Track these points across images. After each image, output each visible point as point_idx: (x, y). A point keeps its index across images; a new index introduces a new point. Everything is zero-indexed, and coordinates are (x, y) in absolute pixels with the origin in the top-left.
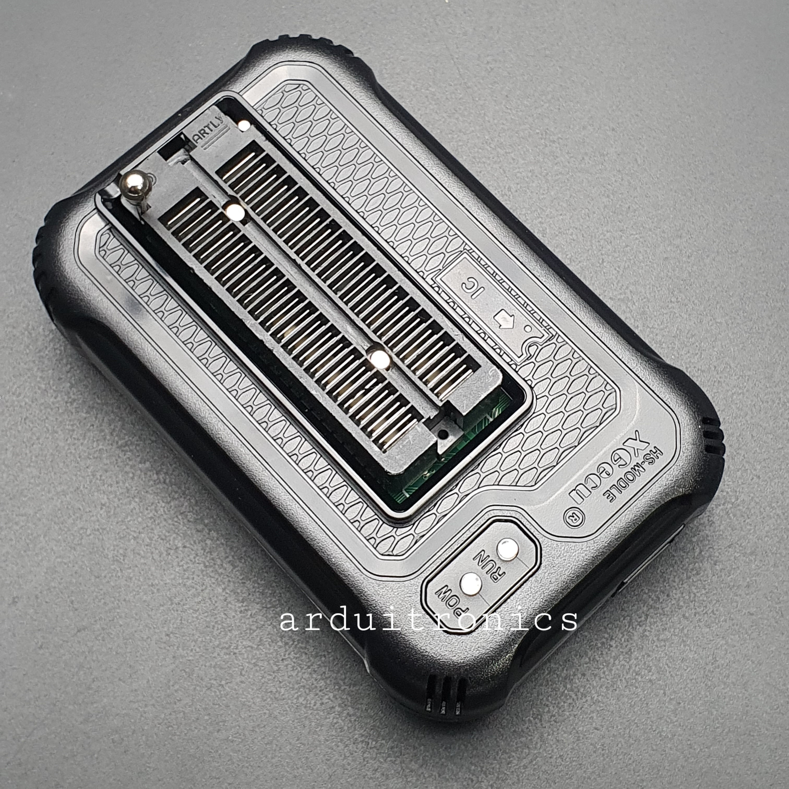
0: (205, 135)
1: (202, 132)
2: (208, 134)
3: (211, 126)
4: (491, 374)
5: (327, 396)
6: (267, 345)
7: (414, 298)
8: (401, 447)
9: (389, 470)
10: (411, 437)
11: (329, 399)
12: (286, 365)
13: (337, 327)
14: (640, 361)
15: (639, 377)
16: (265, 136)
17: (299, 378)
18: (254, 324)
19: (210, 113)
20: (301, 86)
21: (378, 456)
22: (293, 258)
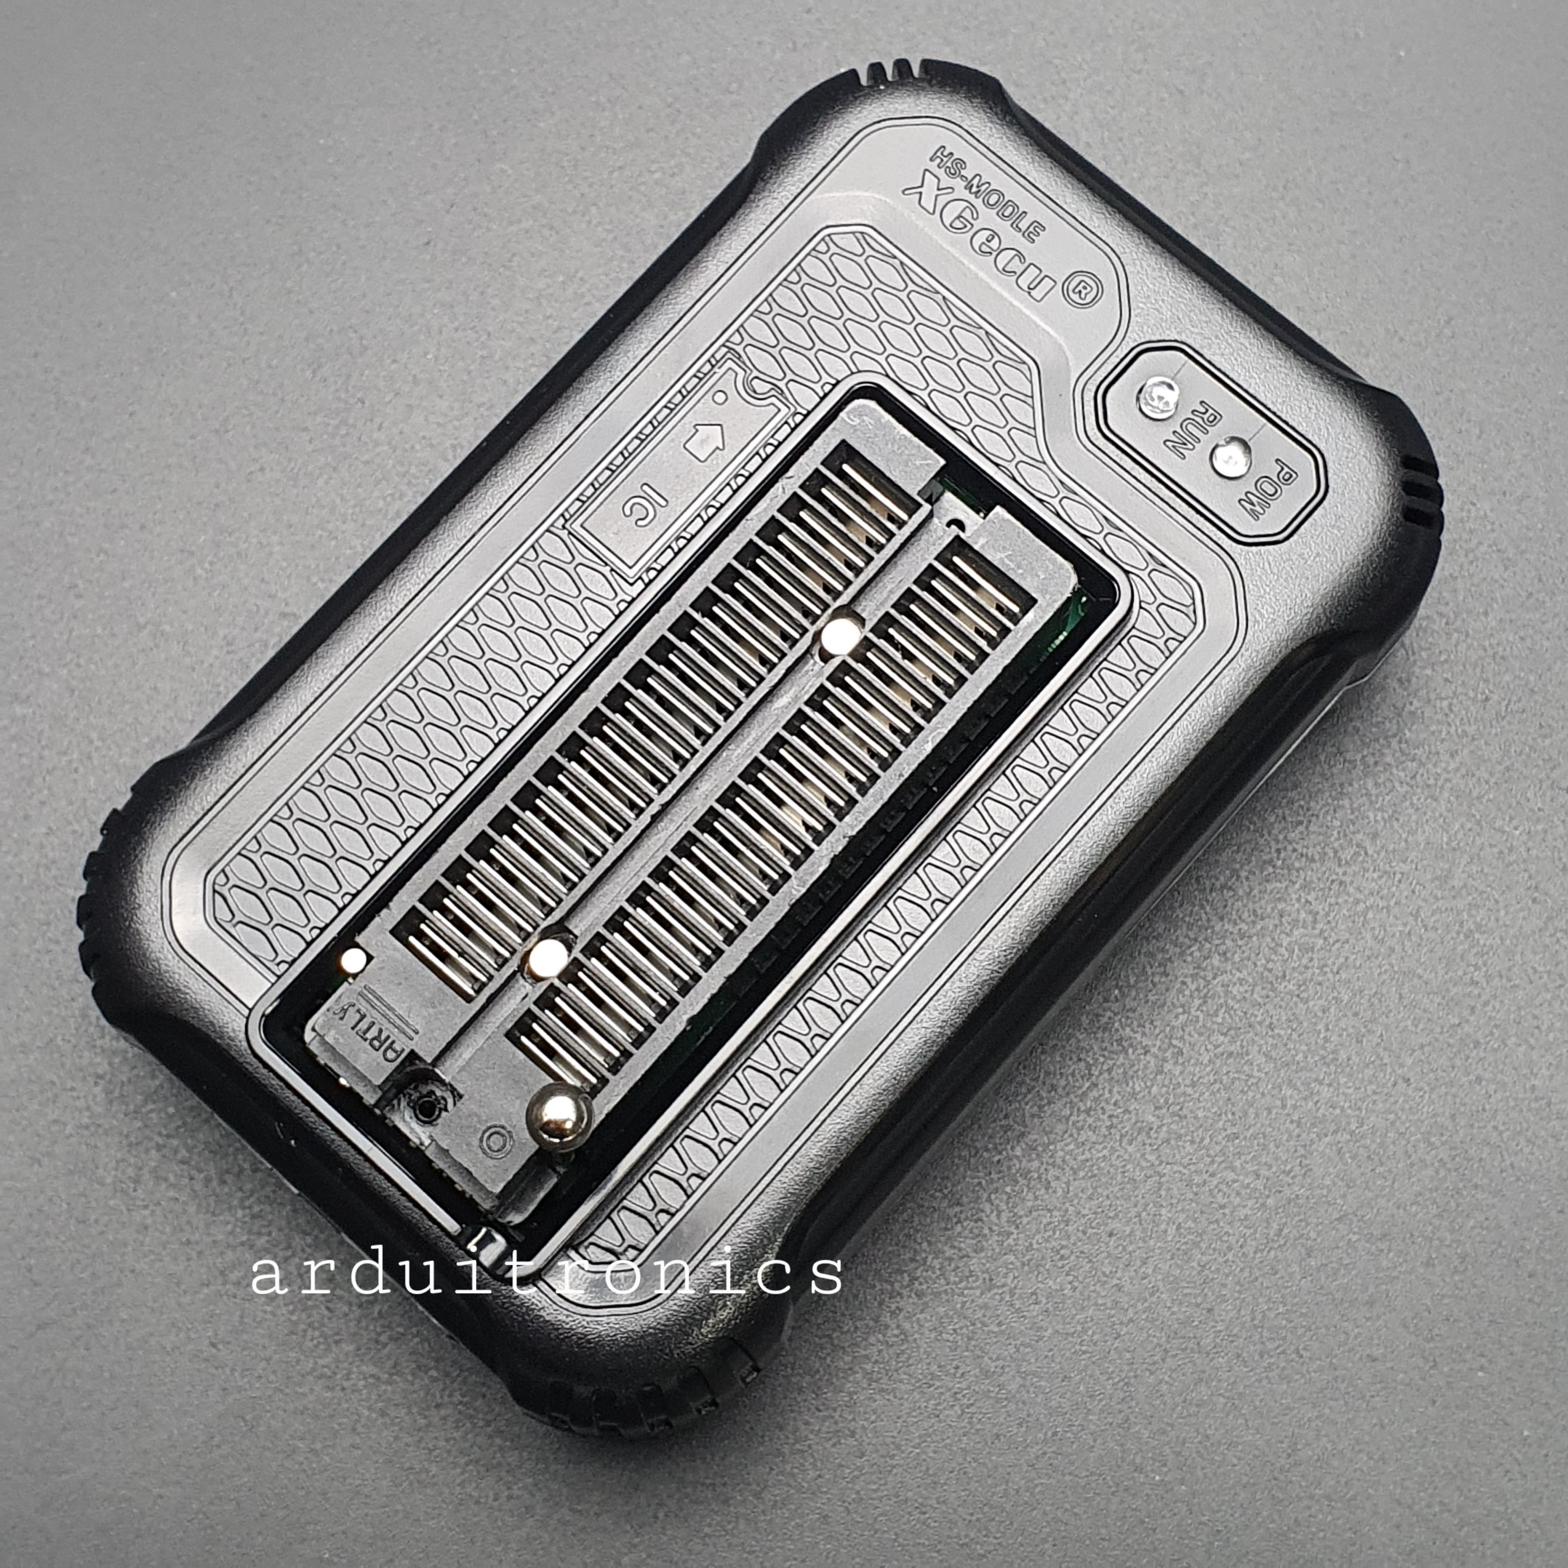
0: (383, 1037)
1: (376, 1043)
2: (381, 1031)
3: (363, 1025)
4: (857, 421)
5: (934, 720)
6: (840, 848)
7: (714, 576)
8: (1020, 571)
9: (1070, 589)
10: (999, 555)
11: (939, 716)
12: (879, 806)
13: (788, 717)
14: (766, 194)
15: (799, 194)
16: (378, 911)
17: (902, 779)
18: (800, 879)
19: (333, 1032)
20: (217, 888)
21: (1044, 612)
22: (649, 820)
